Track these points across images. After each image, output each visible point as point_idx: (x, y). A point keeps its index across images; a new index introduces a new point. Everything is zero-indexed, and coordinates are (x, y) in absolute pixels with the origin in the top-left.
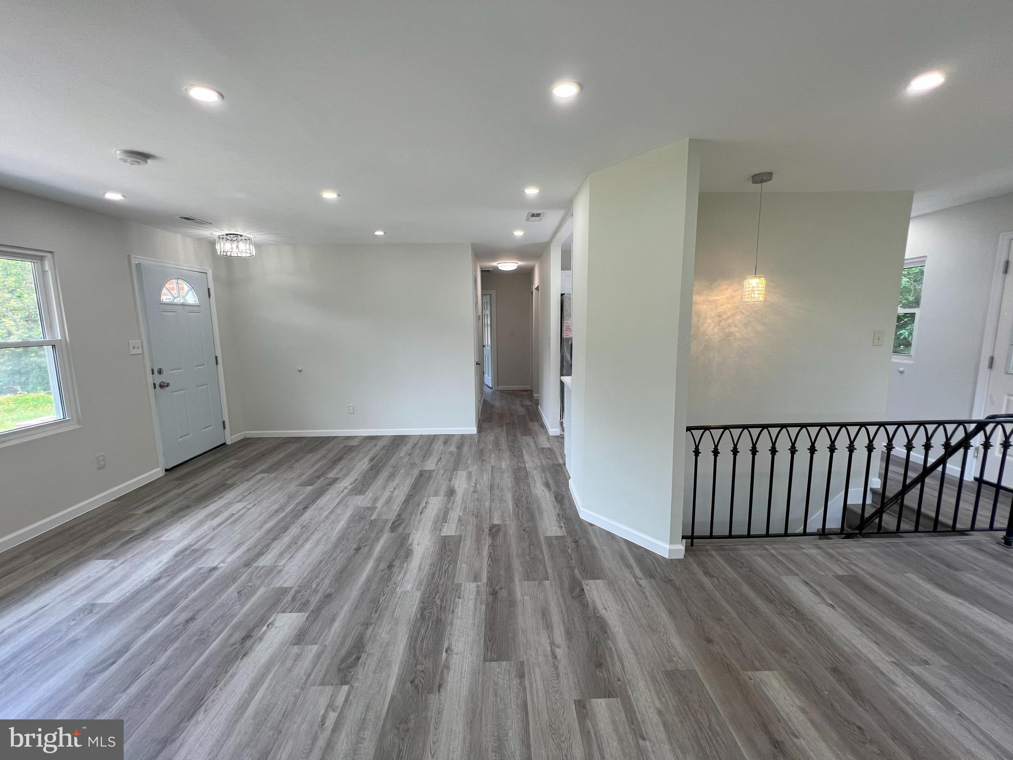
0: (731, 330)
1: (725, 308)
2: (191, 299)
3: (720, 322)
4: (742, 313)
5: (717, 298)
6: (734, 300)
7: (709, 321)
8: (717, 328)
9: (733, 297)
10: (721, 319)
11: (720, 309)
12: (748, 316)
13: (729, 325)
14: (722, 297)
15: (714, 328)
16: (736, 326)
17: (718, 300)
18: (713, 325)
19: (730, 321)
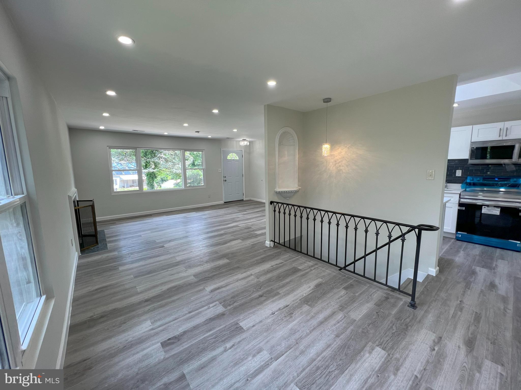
0: (341, 168)
1: (338, 157)
2: (237, 158)
3: (336, 164)
4: (346, 160)
5: (334, 153)
6: (342, 154)
7: (331, 164)
8: (334, 167)
9: (341, 152)
10: (336, 163)
11: (336, 158)
12: (348, 161)
13: (340, 166)
14: (336, 153)
15: (333, 167)
16: (343, 166)
17: (334, 154)
18: (333, 166)
19: (340, 164)
